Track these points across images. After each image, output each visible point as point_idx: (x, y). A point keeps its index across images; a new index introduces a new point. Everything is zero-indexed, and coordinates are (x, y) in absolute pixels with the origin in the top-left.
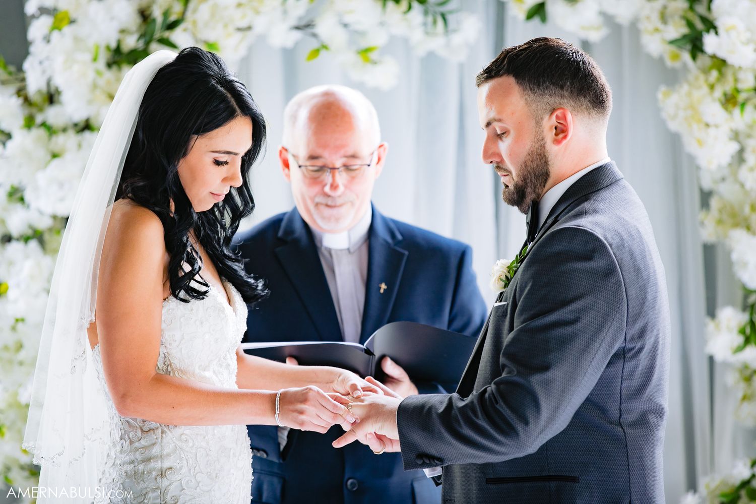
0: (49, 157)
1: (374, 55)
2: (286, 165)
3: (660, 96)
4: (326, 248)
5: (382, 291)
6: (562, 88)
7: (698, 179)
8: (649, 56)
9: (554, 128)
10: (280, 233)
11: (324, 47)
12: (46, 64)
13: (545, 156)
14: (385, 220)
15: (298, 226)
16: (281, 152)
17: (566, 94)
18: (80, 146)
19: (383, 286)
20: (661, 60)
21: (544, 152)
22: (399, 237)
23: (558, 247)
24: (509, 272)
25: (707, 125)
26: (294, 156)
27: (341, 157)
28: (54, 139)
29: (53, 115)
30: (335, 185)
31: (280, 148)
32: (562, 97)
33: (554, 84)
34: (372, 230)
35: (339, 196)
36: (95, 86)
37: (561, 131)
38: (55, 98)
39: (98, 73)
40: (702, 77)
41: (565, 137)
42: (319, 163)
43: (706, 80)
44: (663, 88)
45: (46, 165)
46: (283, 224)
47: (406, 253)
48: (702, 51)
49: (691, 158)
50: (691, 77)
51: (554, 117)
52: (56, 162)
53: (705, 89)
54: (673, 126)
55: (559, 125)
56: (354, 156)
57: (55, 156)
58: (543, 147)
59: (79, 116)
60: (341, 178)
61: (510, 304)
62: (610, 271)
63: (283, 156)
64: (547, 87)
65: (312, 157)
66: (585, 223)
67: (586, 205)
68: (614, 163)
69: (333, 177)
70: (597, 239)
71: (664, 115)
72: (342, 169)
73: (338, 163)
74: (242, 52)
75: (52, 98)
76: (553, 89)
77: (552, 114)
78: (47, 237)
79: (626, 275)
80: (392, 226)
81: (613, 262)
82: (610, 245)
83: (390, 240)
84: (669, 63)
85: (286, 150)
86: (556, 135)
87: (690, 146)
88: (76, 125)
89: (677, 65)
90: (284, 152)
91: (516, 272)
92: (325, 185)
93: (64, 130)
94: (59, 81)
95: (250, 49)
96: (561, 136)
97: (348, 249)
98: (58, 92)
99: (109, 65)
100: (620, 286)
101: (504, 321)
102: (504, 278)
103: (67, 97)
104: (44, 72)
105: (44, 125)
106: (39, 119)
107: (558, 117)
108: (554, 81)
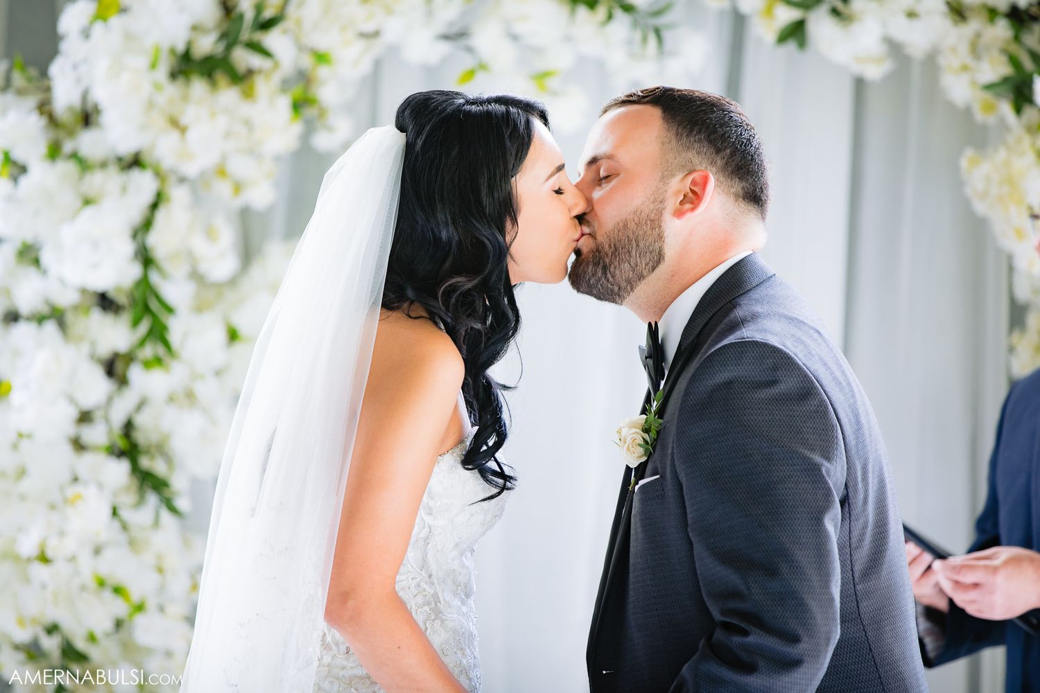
0: (78, 203)
1: (553, 83)
3: (964, 163)
6: (718, 151)
8: (951, 106)
9: (683, 194)
11: (482, 67)
12: (83, 68)
13: (660, 227)
17: (719, 162)
18: (124, 189)
20: (968, 112)
21: (659, 219)
28: (87, 176)
29: (88, 143)
32: (713, 163)
33: (710, 142)
36: (150, 105)
38: (93, 118)
39: (157, 87)
40: (1027, 139)
41: (693, 209)
43: (1033, 145)
44: (969, 153)
45: (75, 215)
48: (1029, 101)
50: (1011, 139)
51: (690, 179)
52: (89, 211)
53: (1031, 157)
54: (981, 208)
55: (690, 194)
57: (87, 202)
58: (660, 213)
59: (126, 147)
64: (700, 141)
71: (968, 191)
74: (365, 67)
75: (87, 118)
76: (706, 148)
77: (689, 175)
78: (70, 318)
84: (979, 116)
86: (682, 203)
87: (1003, 238)
88: (120, 159)
89: (991, 119)
93: (103, 165)
94: (100, 95)
95: (377, 65)
96: (688, 206)
98: (97, 110)
99: (174, 75)
103: (109, 117)
104: (78, 80)
105: (74, 156)
106: (68, 147)
107: (694, 182)
108: (712, 137)
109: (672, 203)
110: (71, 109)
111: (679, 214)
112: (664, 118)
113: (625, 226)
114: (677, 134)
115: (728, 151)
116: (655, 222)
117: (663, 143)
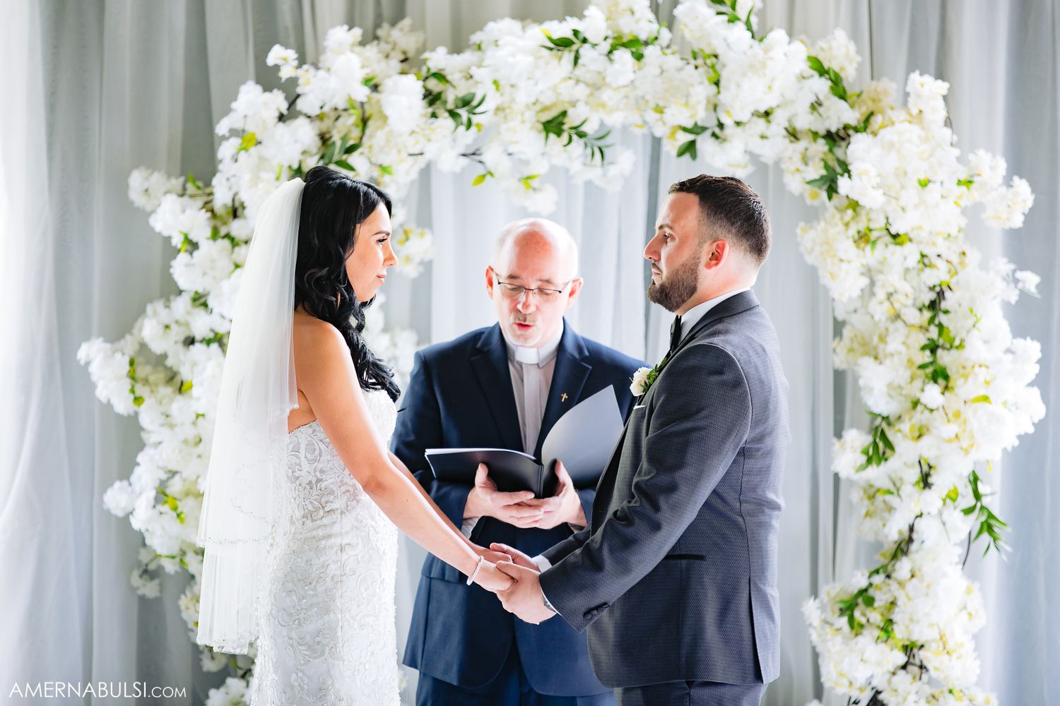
0: (232, 267)
1: (535, 183)
2: (491, 283)
3: (798, 231)
4: (518, 362)
5: (563, 400)
6: (733, 224)
7: (833, 310)
8: (791, 194)
9: (711, 252)
10: (479, 345)
11: (490, 173)
12: (233, 180)
13: (696, 273)
14: (576, 338)
15: (496, 338)
16: (487, 271)
17: (733, 231)
19: (565, 396)
20: (801, 196)
21: (696, 269)
22: (587, 353)
23: (693, 362)
24: (649, 378)
25: (841, 260)
26: (497, 274)
27: (536, 280)
28: (237, 249)
29: (236, 228)
30: (528, 304)
31: (487, 267)
32: (730, 231)
34: (561, 346)
35: (530, 314)
37: (716, 257)
38: (239, 213)
40: (838, 216)
41: (717, 264)
42: (517, 282)
43: (842, 218)
44: (802, 224)
45: (230, 275)
46: (484, 336)
47: (590, 367)
48: (836, 192)
49: (826, 290)
50: (828, 215)
51: (715, 244)
53: (841, 227)
54: (810, 260)
55: (716, 253)
56: (548, 281)
57: (237, 266)
58: (697, 265)
60: (534, 299)
61: (648, 407)
62: (738, 383)
63: (489, 274)
64: (721, 218)
65: (512, 277)
66: (717, 341)
67: (720, 327)
68: (753, 290)
69: (527, 297)
70: (727, 355)
71: (801, 249)
72: (536, 291)
73: (534, 285)
75: (235, 212)
76: (725, 222)
77: (714, 242)
79: (752, 387)
80: (582, 343)
81: (740, 375)
82: (739, 361)
83: (577, 356)
84: (809, 201)
85: (492, 270)
86: (711, 259)
87: (825, 279)
89: (816, 203)
90: (490, 271)
91: (654, 380)
92: (519, 303)
94: (244, 196)
96: (714, 262)
97: (538, 364)
98: (242, 207)
100: (747, 395)
101: (643, 422)
102: (643, 384)
103: (251, 211)
104: (230, 189)
105: (227, 236)
106: (223, 231)
107: (718, 246)
108: (729, 216)
109: (705, 257)
110: (225, 205)
111: (708, 266)
112: (700, 204)
113: (677, 273)
114: (708, 214)
115: (739, 223)
116: (693, 271)
117: (700, 221)
